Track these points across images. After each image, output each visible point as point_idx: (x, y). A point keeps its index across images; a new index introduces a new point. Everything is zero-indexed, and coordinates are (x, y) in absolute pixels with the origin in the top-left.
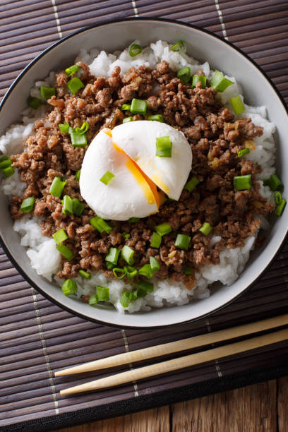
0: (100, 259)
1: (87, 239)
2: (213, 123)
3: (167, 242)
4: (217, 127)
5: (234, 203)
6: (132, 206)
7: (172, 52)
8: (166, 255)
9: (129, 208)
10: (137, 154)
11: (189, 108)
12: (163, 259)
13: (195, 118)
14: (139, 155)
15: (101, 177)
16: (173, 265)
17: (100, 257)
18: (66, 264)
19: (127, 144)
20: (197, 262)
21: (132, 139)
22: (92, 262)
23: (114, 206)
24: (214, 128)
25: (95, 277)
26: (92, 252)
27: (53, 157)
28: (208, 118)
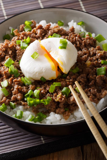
0: (22, 96)
1: (18, 84)
2: (92, 51)
3: (58, 91)
4: (93, 53)
5: (96, 81)
6: (44, 69)
7: (77, 25)
8: (56, 96)
9: (42, 70)
10: (50, 49)
11: (81, 44)
12: (54, 98)
13: (83, 48)
14: (51, 49)
15: (31, 55)
16: (59, 101)
17: (22, 95)
18: (4, 98)
19: (47, 44)
20: (71, 100)
21: (50, 42)
22: (18, 96)
23: (35, 68)
24: (91, 53)
25: (18, 107)
26: (19, 91)
27: (10, 51)
28: (89, 49)
